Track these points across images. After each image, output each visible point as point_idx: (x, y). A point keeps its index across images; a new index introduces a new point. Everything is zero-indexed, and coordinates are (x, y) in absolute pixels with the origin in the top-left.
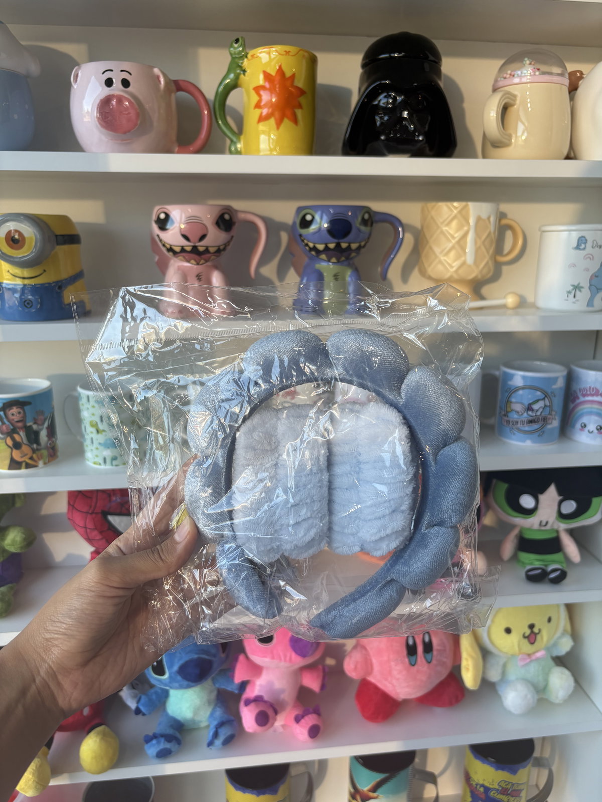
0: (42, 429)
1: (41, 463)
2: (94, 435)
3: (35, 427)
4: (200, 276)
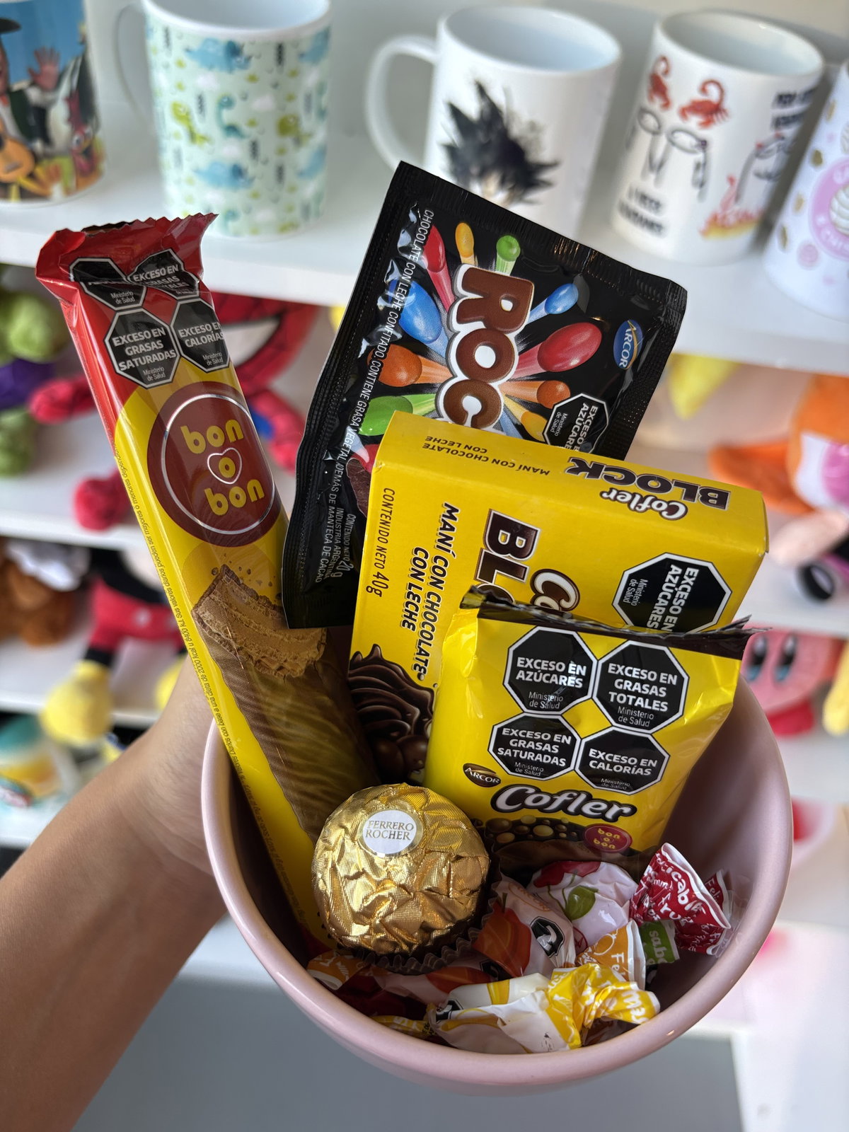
0: (53, 102)
1: (57, 190)
2: (183, 143)
3: (34, 95)
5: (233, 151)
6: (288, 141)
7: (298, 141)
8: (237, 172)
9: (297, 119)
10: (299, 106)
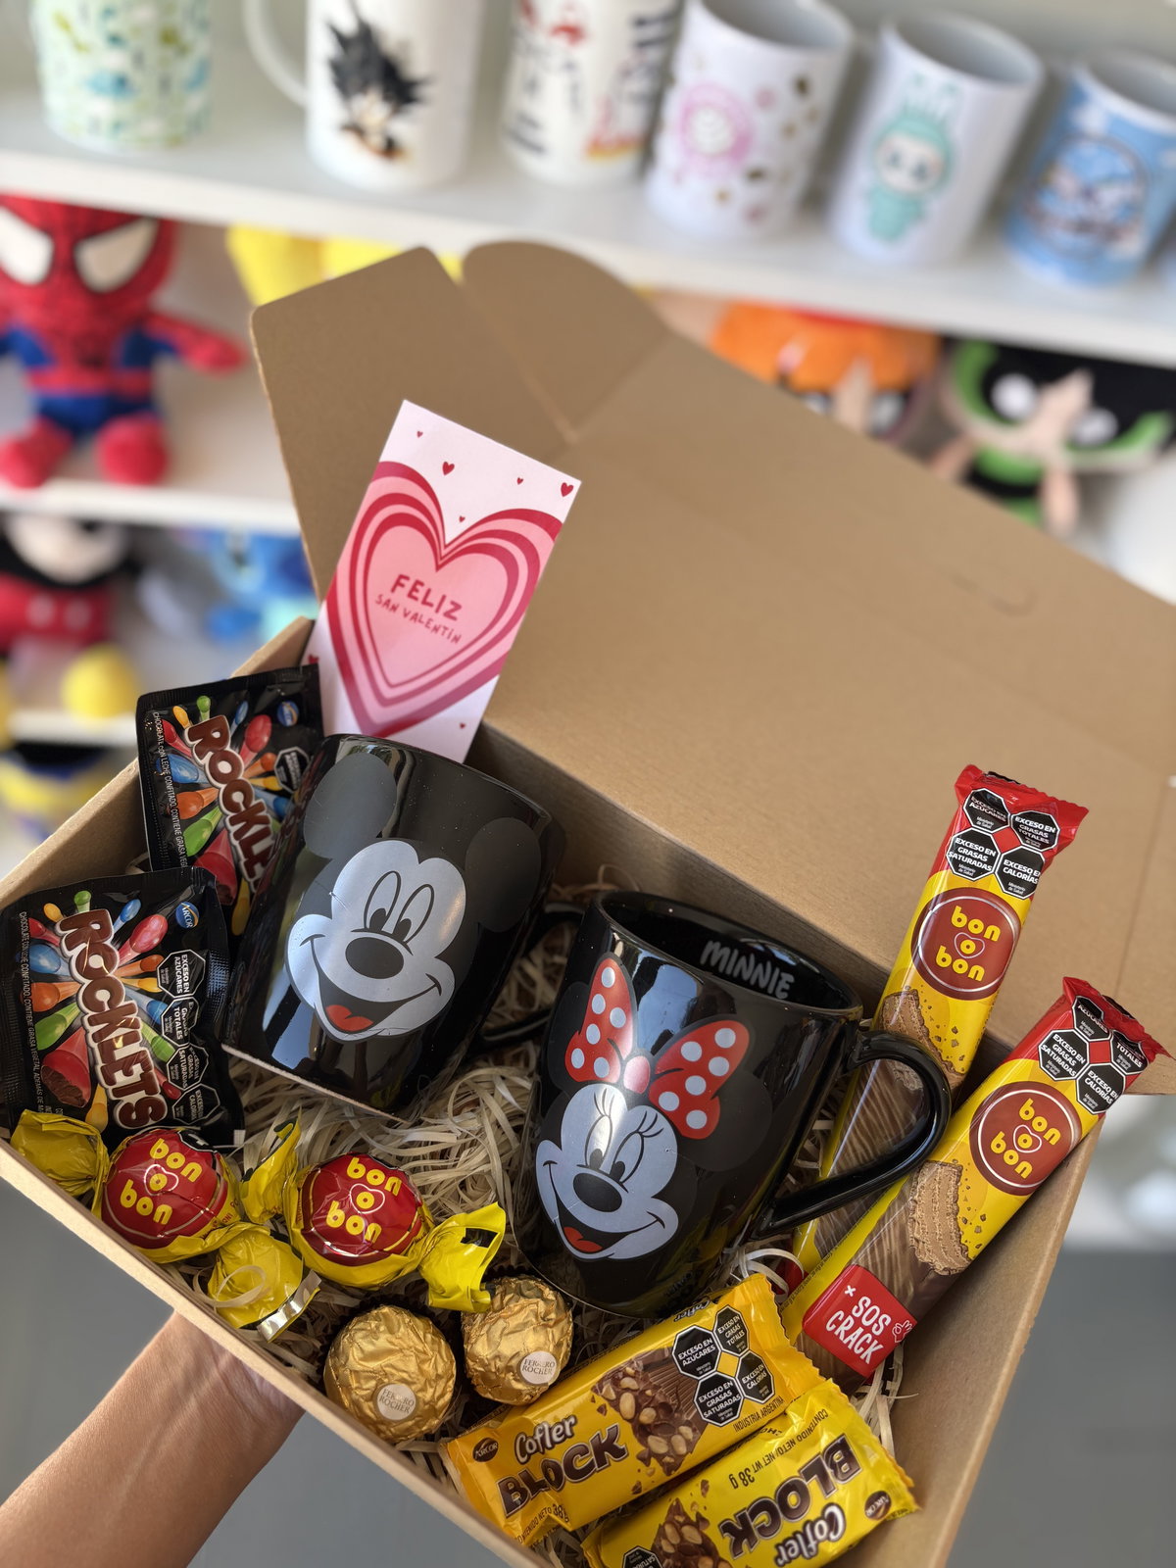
2: (67, 54)
5: (116, 61)
6: (172, 52)
8: (121, 84)
9: (179, 30)
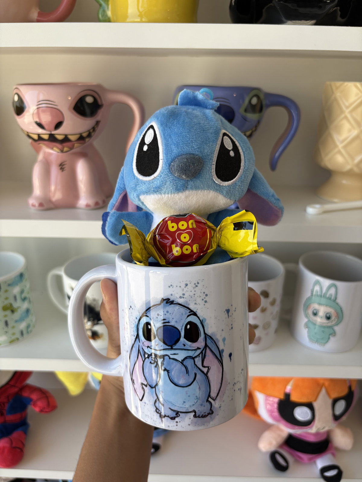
4: (63, 165)
6: (8, 313)
7: (13, 311)
9: (11, 305)
10: (11, 300)
